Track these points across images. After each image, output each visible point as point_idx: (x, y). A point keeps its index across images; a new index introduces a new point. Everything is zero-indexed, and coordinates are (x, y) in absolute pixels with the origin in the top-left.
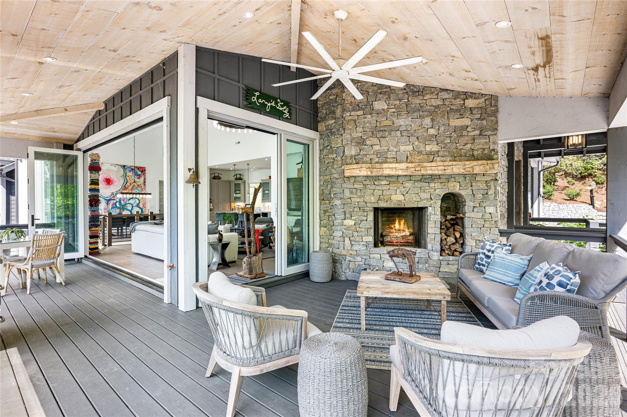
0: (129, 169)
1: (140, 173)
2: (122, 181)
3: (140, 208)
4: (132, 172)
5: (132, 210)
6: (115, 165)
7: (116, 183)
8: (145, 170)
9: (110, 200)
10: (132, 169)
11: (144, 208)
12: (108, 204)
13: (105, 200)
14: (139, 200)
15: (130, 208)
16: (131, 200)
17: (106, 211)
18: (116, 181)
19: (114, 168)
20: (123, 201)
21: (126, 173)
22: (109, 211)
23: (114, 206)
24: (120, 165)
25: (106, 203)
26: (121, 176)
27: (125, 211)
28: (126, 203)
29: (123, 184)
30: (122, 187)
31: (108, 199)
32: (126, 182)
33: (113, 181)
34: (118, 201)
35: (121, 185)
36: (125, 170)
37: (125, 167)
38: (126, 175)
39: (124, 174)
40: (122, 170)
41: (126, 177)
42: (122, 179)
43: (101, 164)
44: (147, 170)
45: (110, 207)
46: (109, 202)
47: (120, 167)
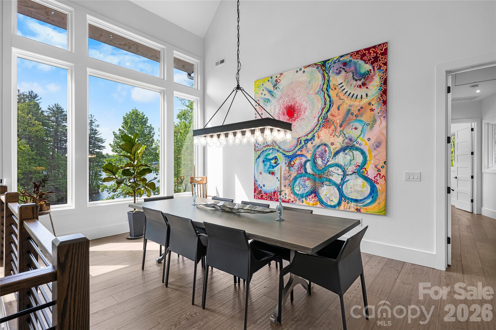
0: (340, 65)
1: (366, 67)
2: (319, 105)
3: (366, 178)
4: (343, 73)
5: (342, 184)
6: (305, 67)
7: (307, 113)
8: (385, 53)
9: (295, 156)
10: (345, 64)
11: (381, 181)
12: (290, 165)
13: (286, 156)
14: (363, 153)
15: (337, 179)
16: (341, 154)
17: (287, 182)
18: (305, 109)
19: (303, 77)
20: (322, 158)
21: (328, 81)
22: (292, 183)
23: (301, 171)
24: (316, 64)
25: (287, 164)
26: (318, 92)
27: (325, 187)
28: (329, 163)
29: (322, 113)
30: (318, 120)
31: (290, 155)
32: (328, 105)
33: (300, 109)
34: (309, 158)
35: (317, 115)
36: (327, 73)
37: (327, 65)
38: (327, 86)
39: (324, 84)
40: (320, 76)
41: (327, 91)
42: (318, 100)
43: (278, 76)
44: (390, 52)
45: (294, 174)
46: (292, 163)
47: (315, 69)
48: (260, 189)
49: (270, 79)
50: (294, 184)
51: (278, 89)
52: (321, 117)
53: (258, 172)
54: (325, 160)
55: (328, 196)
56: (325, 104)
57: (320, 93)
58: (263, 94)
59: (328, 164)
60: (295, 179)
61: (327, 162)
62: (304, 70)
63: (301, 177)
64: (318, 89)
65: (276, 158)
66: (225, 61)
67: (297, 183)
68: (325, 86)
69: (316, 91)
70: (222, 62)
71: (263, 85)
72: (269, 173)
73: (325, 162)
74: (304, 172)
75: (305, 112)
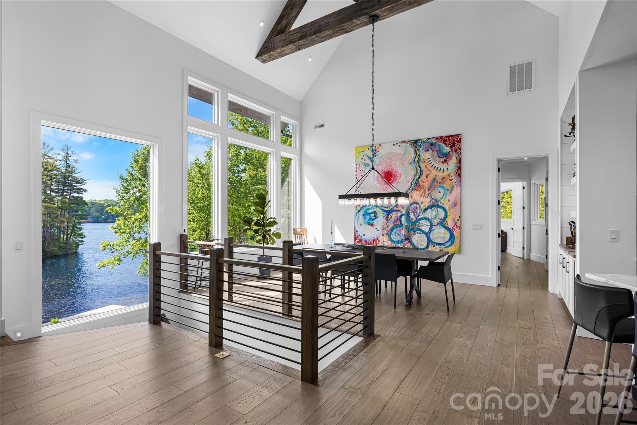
0: (426, 145)
1: (447, 149)
2: (412, 173)
3: (447, 228)
4: (430, 151)
5: (430, 233)
6: (401, 142)
7: (402, 178)
8: (460, 141)
9: (391, 211)
10: (432, 145)
11: (457, 230)
12: (387, 218)
13: (384, 211)
14: (445, 210)
15: (426, 229)
16: (429, 210)
17: (385, 232)
18: (401, 175)
19: (398, 150)
20: (414, 213)
21: (419, 155)
22: (389, 232)
23: (397, 222)
24: (409, 141)
25: (385, 217)
26: (411, 164)
27: (417, 235)
28: (420, 217)
29: (414, 179)
30: (411, 184)
31: (387, 210)
32: (419, 173)
33: (396, 175)
34: (404, 213)
35: (410, 180)
36: (418, 149)
37: (418, 143)
38: (418, 159)
39: (416, 157)
40: (413, 151)
41: (419, 163)
42: (411, 169)
43: (378, 146)
44: (463, 141)
45: (391, 225)
46: (390, 217)
47: (408, 145)
48: (360, 238)
49: (370, 148)
50: (391, 233)
51: (377, 157)
52: (413, 182)
53: (358, 224)
54: (416, 215)
55: (419, 241)
56: (417, 173)
57: (412, 163)
58: (363, 160)
59: (418, 218)
60: (392, 229)
61: (418, 216)
62: (400, 144)
63: (397, 227)
64: (411, 160)
65: (375, 212)
66: (325, 125)
67: (394, 232)
68: (417, 159)
69: (410, 162)
70: (322, 126)
71: (363, 151)
72: (369, 224)
73: (417, 216)
74: (399, 224)
75: (400, 177)
